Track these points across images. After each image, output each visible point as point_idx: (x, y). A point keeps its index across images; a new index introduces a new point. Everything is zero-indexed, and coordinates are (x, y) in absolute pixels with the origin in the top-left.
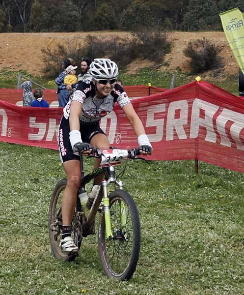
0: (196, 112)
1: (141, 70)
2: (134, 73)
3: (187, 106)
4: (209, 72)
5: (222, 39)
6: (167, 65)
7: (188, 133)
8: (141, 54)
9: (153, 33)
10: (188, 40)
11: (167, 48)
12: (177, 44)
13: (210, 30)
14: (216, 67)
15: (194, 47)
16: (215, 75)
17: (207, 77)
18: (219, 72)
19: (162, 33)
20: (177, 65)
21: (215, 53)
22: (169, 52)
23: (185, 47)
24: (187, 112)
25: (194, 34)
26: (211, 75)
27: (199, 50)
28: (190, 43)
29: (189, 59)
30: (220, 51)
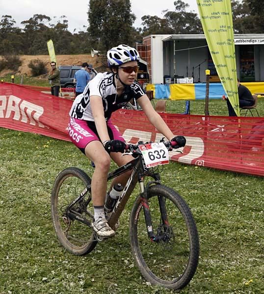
0: (10, 103)
1: (6, 75)
2: (3, 76)
3: (6, 99)
4: (41, 76)
5: (48, 59)
6: (20, 72)
7: (5, 115)
8: (6, 67)
9: (13, 56)
10: (30, 60)
11: (20, 63)
12: (25, 61)
13: (42, 54)
14: (45, 73)
15: (33, 63)
16: (44, 77)
17: (40, 78)
18: (46, 75)
19: (17, 56)
20: (25, 72)
21: (44, 66)
22: (20, 66)
23: (29, 63)
24: (6, 103)
25: (33, 56)
26: (42, 77)
27: (36, 64)
28: (31, 61)
29: (31, 69)
30: (46, 65)
